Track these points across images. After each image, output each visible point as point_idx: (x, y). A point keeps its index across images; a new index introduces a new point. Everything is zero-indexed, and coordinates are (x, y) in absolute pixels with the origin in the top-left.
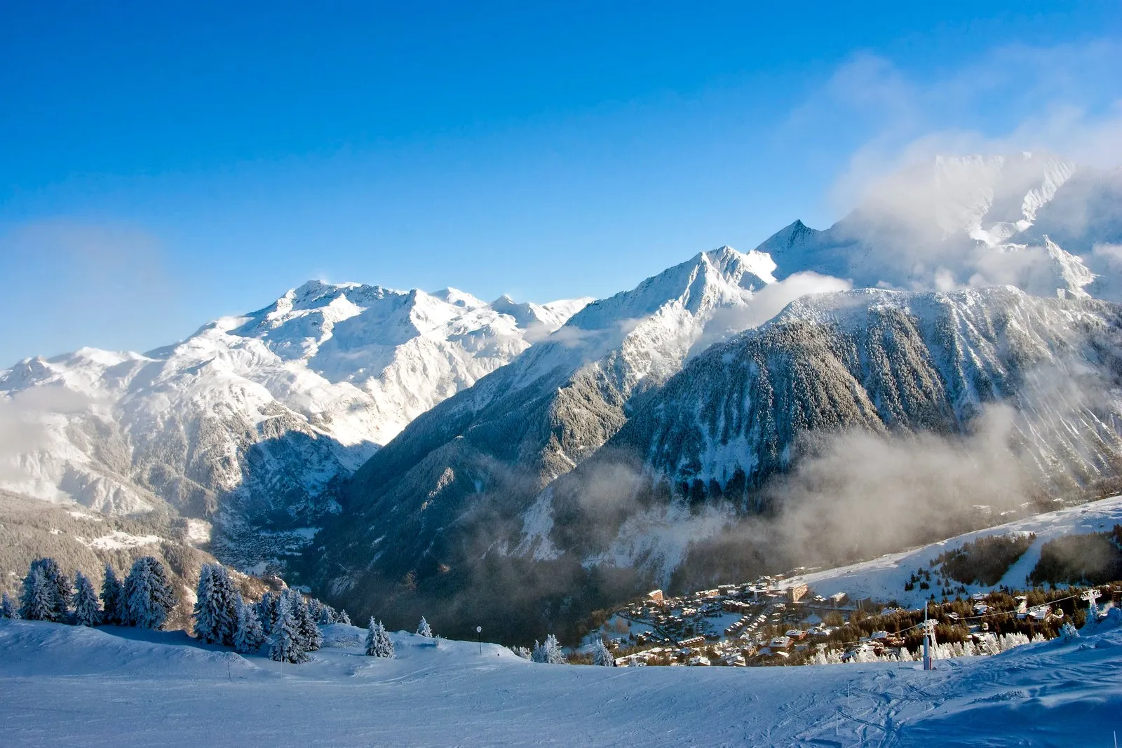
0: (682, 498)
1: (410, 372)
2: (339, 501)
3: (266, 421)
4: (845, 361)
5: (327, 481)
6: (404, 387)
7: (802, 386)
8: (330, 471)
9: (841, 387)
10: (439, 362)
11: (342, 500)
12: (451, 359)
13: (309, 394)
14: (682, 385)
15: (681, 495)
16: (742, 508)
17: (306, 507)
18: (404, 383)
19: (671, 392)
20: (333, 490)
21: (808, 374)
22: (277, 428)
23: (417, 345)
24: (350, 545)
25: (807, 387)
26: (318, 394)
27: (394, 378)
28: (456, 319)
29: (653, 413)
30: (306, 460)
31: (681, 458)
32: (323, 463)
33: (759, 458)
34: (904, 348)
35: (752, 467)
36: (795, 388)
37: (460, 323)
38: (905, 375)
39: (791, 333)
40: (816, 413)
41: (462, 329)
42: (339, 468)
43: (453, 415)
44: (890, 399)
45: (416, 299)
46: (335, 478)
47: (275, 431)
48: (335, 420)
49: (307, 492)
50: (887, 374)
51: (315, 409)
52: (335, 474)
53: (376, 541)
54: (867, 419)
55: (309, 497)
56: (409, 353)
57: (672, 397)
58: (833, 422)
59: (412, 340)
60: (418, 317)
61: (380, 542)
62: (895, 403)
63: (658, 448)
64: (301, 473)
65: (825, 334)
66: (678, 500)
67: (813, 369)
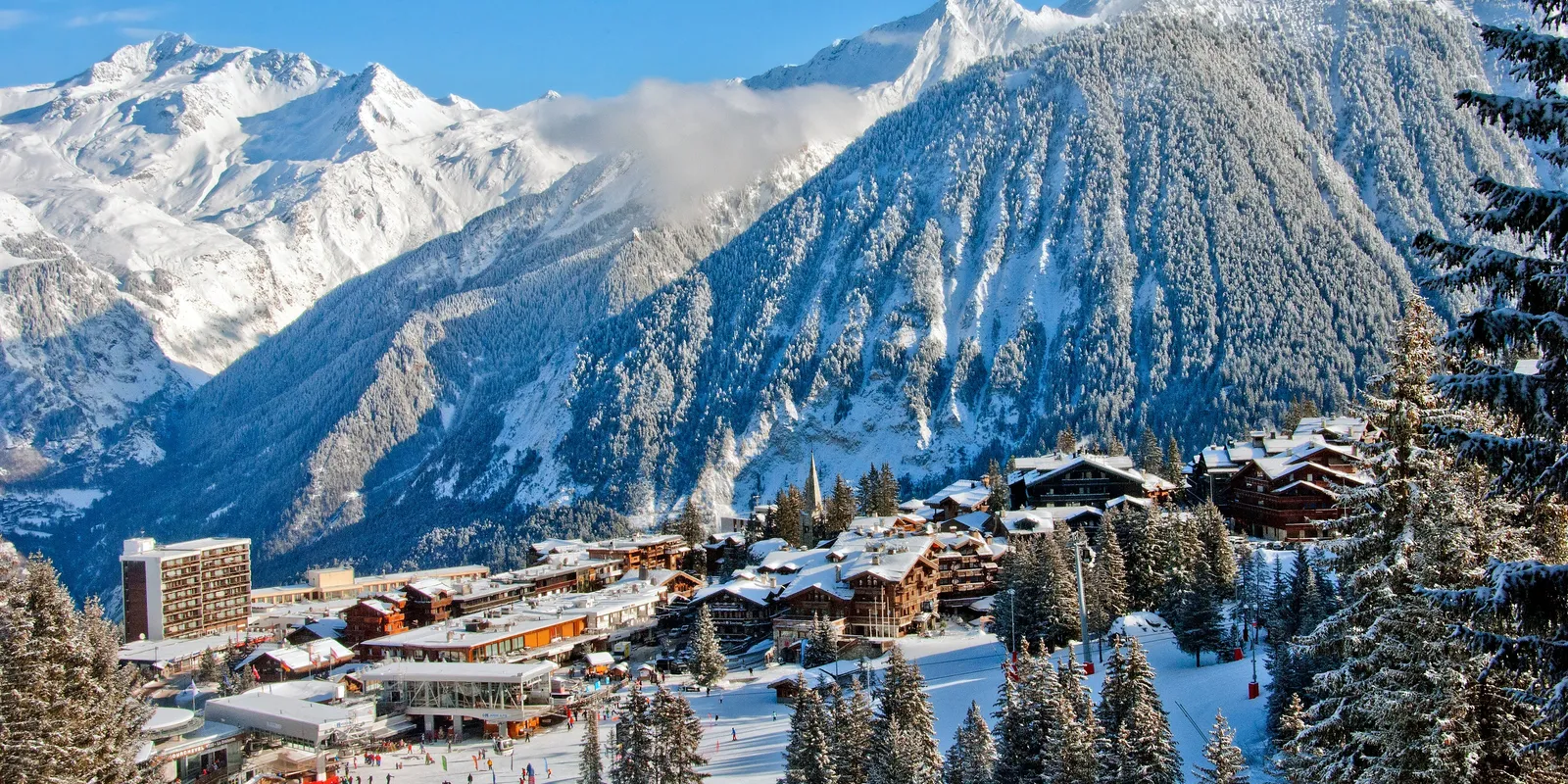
0: (888, 380)
1: (351, 218)
2: (161, 441)
3: (18, 269)
4: (1295, 104)
5: (141, 399)
6: (334, 244)
7: (1193, 144)
8: (149, 383)
9: (1286, 154)
10: (409, 203)
11: (168, 439)
12: (435, 200)
13: (129, 234)
14: (905, 133)
15: (887, 373)
16: (1033, 409)
17: (85, 447)
18: (334, 236)
19: (879, 148)
20: (150, 420)
21: (1209, 121)
22: (40, 283)
23: (367, 167)
24: (159, 521)
25: (1204, 147)
26: (148, 237)
27: (314, 226)
28: (453, 127)
29: (834, 192)
30: (99, 356)
31: (892, 290)
32: (137, 364)
33: (1081, 297)
34: (1435, 82)
35: (1063, 318)
36: (1177, 147)
37: (459, 134)
38: (1439, 138)
39: (1171, 33)
40: (1224, 203)
41: (461, 148)
42: (169, 378)
43: (416, 285)
44: (1400, 189)
45: (374, 82)
46: (159, 396)
47: (35, 287)
48: (177, 291)
49: (93, 419)
50: (1394, 135)
51: (139, 266)
52: (160, 388)
53: (214, 515)
54: (1347, 226)
55: (94, 428)
56: (349, 180)
57: (881, 159)
58: (1266, 227)
59: (359, 158)
60: (377, 116)
61: (223, 517)
62: (1412, 196)
63: (839, 266)
64: (85, 379)
65: (1248, 44)
66: (880, 383)
67: (1222, 111)
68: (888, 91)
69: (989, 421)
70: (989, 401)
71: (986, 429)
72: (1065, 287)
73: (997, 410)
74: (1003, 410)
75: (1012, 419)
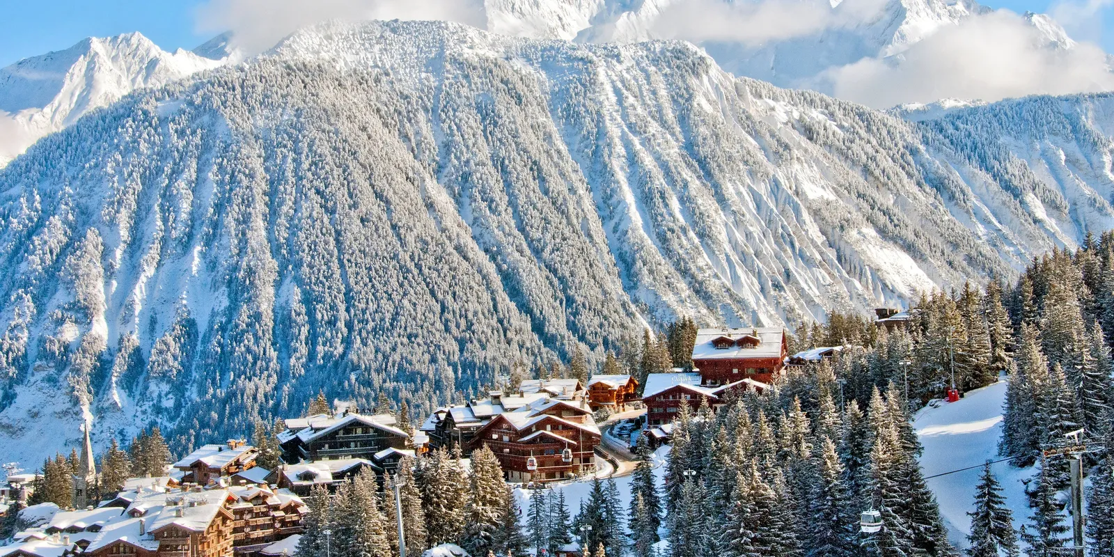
0: (52, 371)
4: (406, 138)
7: (323, 168)
9: (400, 178)
14: (66, 152)
15: (52, 364)
16: (187, 394)
19: (41, 164)
21: (335, 149)
25: (332, 170)
31: (56, 291)
33: (229, 296)
34: (514, 123)
35: (214, 314)
36: (309, 170)
38: (519, 168)
39: (301, 74)
40: (350, 218)
44: (490, 208)
50: (484, 164)
54: (449, 238)
57: (43, 174)
58: (385, 238)
62: (499, 215)
65: (365, 86)
66: (43, 374)
67: (345, 141)
68: (37, 117)
69: (147, 406)
70: (146, 388)
71: (144, 412)
72: (215, 286)
73: (155, 395)
74: (160, 396)
75: (169, 403)
